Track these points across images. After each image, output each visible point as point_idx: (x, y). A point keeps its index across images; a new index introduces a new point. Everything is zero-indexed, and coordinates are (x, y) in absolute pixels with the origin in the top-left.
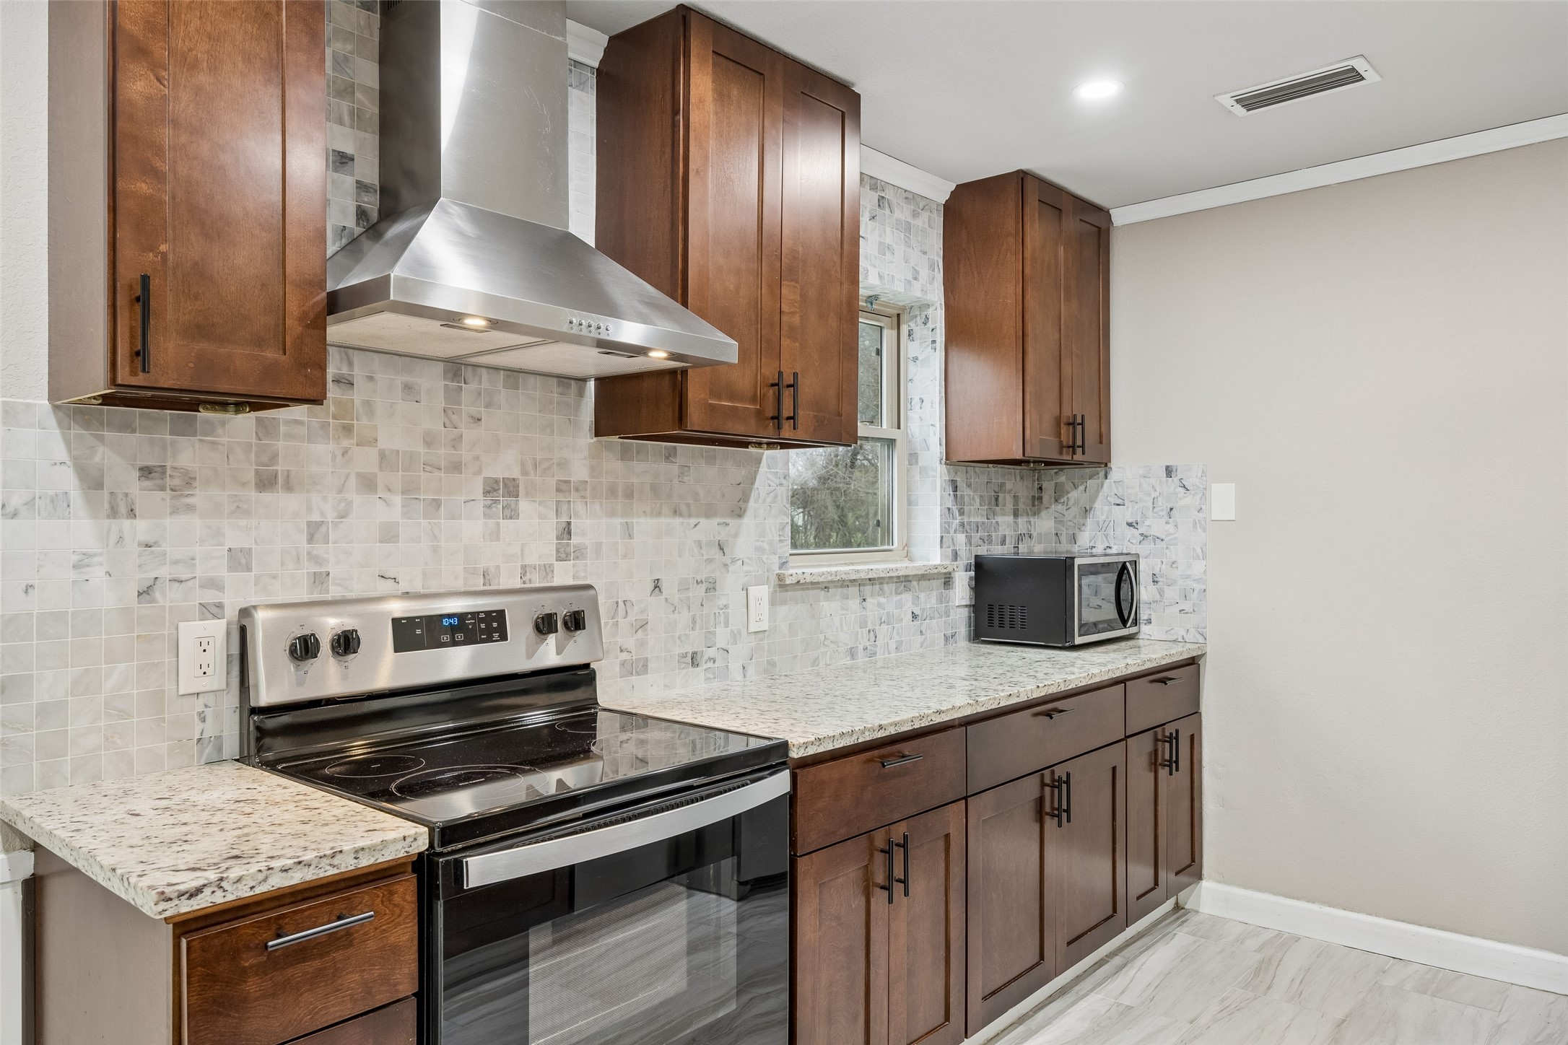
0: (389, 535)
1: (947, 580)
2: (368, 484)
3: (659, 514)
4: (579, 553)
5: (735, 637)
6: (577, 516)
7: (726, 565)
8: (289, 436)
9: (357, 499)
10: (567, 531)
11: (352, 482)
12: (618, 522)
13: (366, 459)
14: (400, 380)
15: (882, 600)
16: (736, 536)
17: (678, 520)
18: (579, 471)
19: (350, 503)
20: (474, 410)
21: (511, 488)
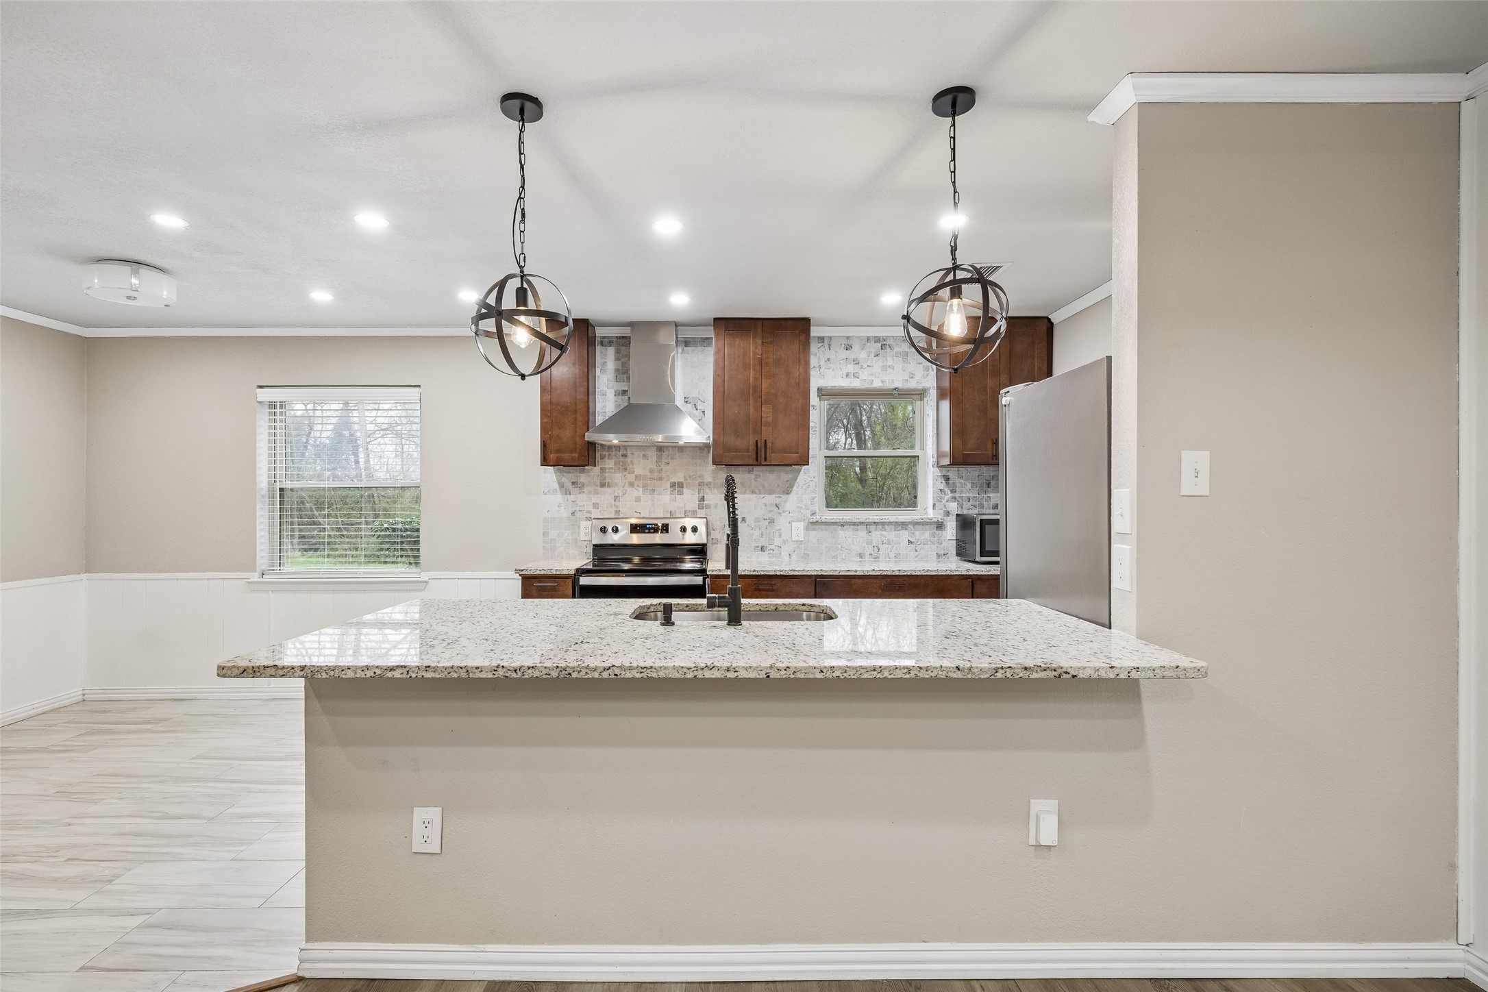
0: (638, 500)
1: (940, 526)
2: (632, 485)
3: (745, 493)
4: (708, 507)
5: (785, 542)
6: (707, 494)
7: (780, 513)
8: (609, 472)
9: (628, 489)
10: (703, 499)
11: (627, 484)
13: (631, 477)
14: (641, 454)
15: (884, 533)
16: (785, 502)
17: (754, 495)
18: (708, 478)
19: (626, 490)
20: (666, 461)
21: (680, 485)
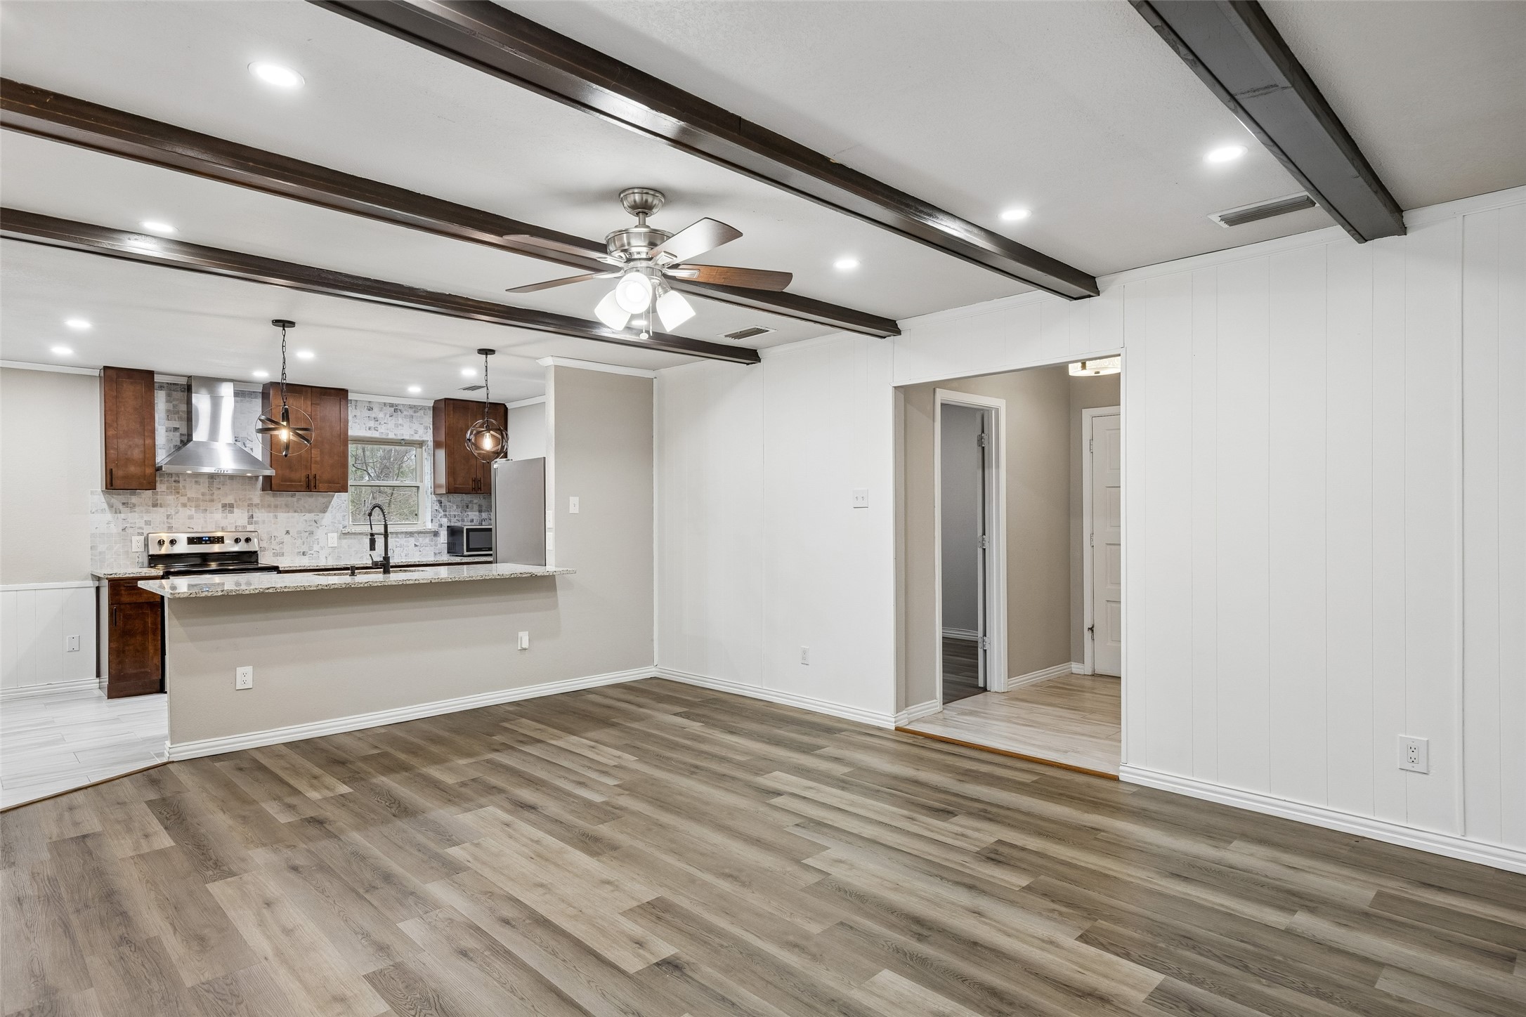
0: (191, 517)
1: (436, 534)
2: (184, 505)
3: (288, 512)
4: (256, 523)
5: (322, 548)
6: (256, 513)
7: (318, 527)
8: (161, 495)
9: (181, 509)
10: (252, 517)
11: (180, 504)
12: (271, 515)
13: (184, 499)
14: (194, 480)
15: (397, 540)
16: (322, 518)
17: (296, 514)
18: (256, 500)
19: (179, 510)
20: (218, 486)
21: (231, 506)
